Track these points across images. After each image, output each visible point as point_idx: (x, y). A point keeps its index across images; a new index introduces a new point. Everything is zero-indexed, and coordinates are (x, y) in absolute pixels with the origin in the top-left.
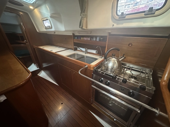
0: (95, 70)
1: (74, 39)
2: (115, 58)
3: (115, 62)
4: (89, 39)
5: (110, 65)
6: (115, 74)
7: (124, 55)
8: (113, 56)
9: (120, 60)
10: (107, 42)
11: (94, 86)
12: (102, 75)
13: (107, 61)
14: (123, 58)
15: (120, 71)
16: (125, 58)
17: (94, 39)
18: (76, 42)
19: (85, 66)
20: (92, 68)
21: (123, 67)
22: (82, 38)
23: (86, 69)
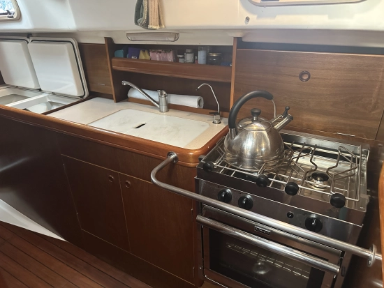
0: (205, 166)
1: (113, 60)
2: (260, 122)
3: (263, 135)
4: (170, 57)
5: (249, 145)
6: (264, 172)
7: (287, 110)
8: (255, 116)
9: (277, 126)
10: (233, 65)
11: (206, 216)
12: (226, 180)
13: (237, 134)
14: (285, 120)
15: (280, 162)
16: (291, 118)
17: (189, 57)
18: (123, 69)
19: (169, 154)
20: (191, 160)
21: (286, 147)
22: (141, 53)
23: (173, 164)
